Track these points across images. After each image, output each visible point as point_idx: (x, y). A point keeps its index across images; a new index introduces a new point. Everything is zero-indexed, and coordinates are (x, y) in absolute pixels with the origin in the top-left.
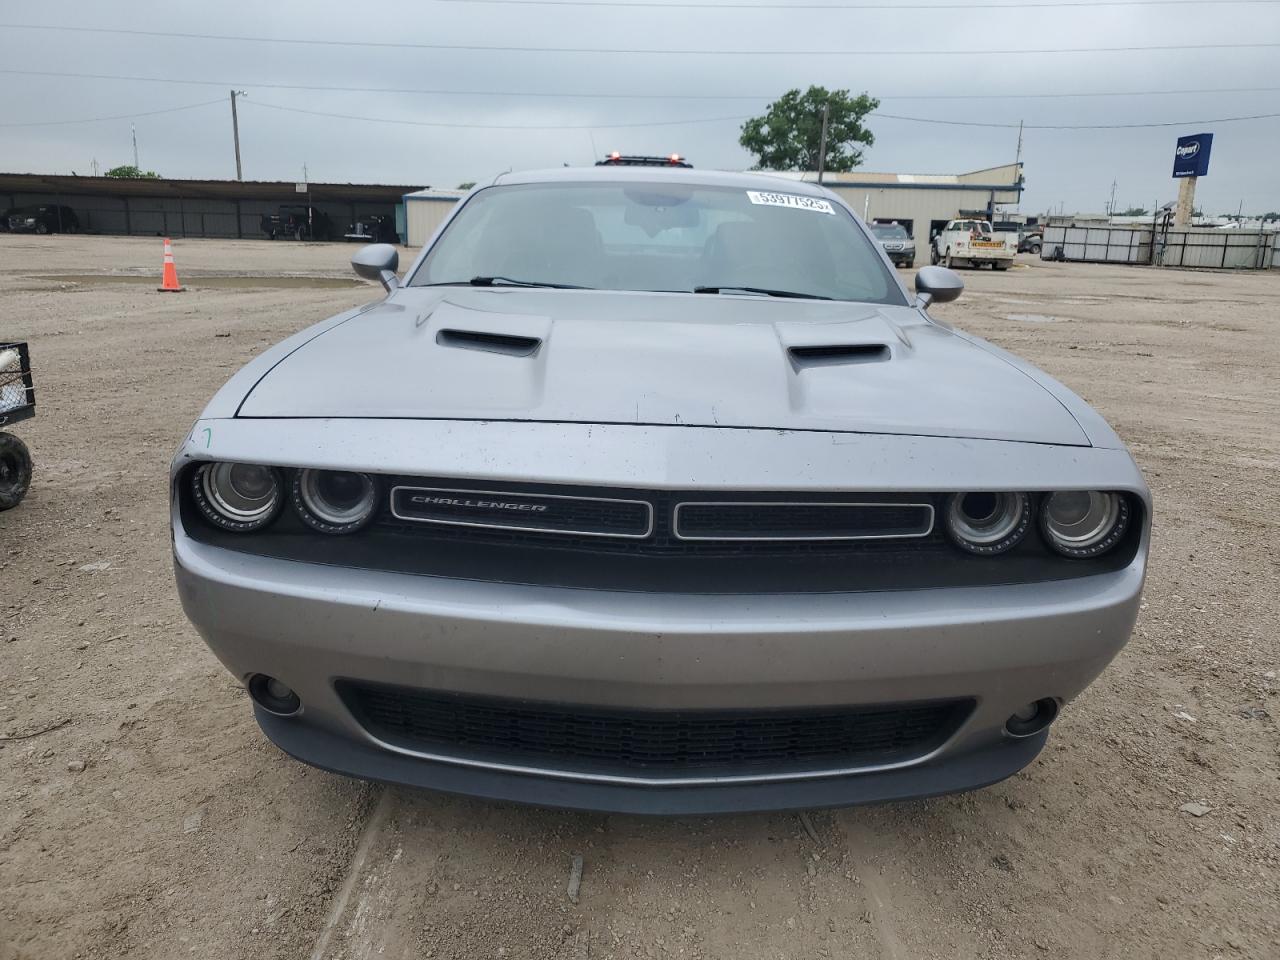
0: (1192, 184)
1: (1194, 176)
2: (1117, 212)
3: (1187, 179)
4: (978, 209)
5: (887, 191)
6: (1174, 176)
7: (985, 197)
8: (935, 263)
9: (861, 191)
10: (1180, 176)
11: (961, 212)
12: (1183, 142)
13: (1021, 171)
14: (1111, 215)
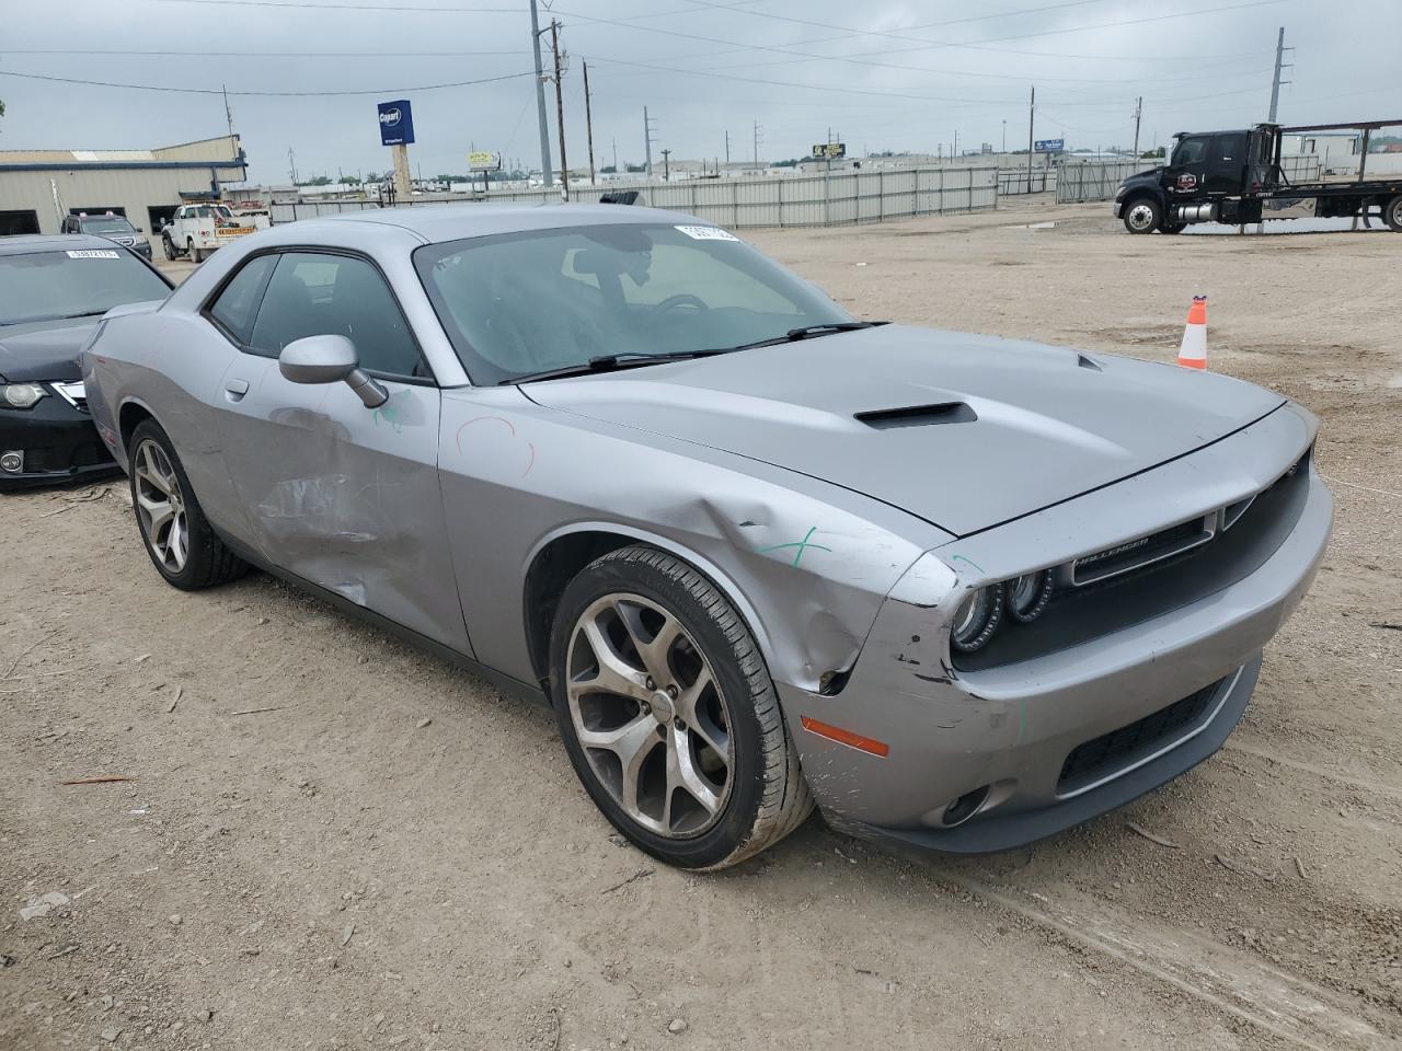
0: (403, 151)
1: (403, 144)
2: (301, 182)
3: (398, 147)
4: (202, 191)
5: (78, 174)
6: (384, 144)
7: (206, 175)
8: (173, 259)
9: (43, 175)
10: (391, 144)
11: (181, 194)
12: (384, 108)
13: (240, 144)
14: (296, 185)
